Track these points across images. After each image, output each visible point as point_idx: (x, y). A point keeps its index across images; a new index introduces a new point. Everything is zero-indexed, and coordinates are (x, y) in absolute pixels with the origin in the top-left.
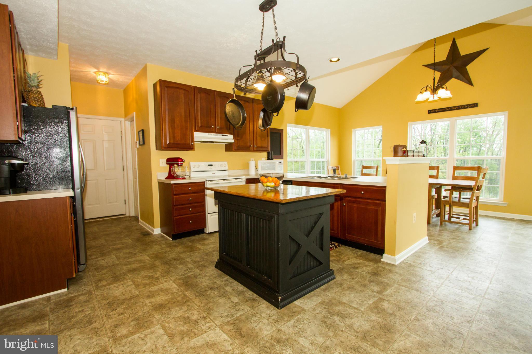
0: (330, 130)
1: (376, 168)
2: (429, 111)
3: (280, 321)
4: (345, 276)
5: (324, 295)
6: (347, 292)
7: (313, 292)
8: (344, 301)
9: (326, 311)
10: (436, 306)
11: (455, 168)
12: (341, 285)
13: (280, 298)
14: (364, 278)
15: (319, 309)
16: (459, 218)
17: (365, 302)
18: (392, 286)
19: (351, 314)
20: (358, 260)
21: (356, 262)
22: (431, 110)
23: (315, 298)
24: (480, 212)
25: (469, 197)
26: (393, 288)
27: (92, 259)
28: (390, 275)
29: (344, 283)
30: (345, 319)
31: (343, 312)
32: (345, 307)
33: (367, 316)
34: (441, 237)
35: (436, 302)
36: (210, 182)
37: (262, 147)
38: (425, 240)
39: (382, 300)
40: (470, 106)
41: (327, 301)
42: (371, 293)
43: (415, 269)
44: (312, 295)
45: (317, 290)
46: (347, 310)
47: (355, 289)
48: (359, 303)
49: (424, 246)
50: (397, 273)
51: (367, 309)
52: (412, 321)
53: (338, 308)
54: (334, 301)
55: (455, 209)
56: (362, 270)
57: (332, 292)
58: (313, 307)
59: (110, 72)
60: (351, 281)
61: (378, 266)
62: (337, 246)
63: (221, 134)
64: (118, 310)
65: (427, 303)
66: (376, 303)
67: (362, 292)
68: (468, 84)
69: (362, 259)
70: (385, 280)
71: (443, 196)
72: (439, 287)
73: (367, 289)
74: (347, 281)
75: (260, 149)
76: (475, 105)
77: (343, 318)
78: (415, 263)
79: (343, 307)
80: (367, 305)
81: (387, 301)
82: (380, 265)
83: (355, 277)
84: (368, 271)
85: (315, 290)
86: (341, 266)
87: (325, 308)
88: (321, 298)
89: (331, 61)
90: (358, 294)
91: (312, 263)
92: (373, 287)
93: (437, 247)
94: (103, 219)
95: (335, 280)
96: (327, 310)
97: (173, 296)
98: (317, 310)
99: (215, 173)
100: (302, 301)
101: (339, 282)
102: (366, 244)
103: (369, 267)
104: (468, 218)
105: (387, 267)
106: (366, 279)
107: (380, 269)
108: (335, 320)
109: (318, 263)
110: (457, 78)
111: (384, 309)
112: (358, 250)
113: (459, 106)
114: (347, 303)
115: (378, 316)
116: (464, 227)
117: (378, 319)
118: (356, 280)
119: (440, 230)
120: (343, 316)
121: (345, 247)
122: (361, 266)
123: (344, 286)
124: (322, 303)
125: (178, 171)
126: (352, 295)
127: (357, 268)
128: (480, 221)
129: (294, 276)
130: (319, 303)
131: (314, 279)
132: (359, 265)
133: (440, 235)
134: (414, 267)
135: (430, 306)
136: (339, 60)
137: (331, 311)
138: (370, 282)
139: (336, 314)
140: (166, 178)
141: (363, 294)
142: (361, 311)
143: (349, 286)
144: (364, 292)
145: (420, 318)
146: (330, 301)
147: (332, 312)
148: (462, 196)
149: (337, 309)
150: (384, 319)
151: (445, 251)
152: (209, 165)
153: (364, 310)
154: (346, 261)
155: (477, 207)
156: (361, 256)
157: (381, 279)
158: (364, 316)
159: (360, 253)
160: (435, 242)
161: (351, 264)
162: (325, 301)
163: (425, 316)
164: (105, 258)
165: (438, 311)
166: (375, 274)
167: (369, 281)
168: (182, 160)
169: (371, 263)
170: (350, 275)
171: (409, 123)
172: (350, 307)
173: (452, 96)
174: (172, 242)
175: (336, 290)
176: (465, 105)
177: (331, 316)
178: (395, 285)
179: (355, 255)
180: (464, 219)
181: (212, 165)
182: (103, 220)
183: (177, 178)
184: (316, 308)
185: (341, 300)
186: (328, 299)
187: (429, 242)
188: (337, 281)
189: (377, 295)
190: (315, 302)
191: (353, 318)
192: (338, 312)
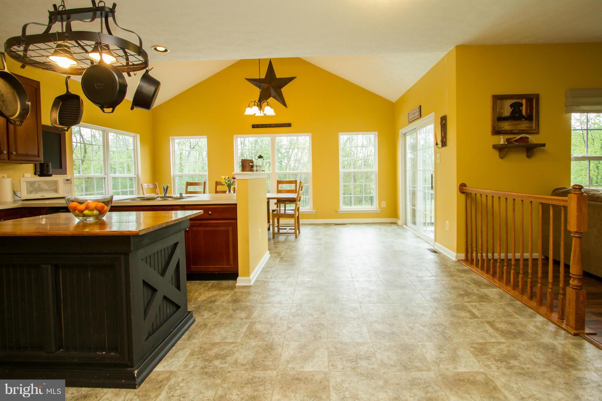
1: (203, 184)
2: (253, 125)
4: (205, 315)
5: (190, 345)
6: (216, 330)
8: (217, 341)
9: (202, 361)
10: (298, 310)
11: (279, 182)
12: (205, 325)
14: (226, 309)
15: (192, 362)
16: (286, 229)
17: (239, 332)
18: (257, 307)
19: (230, 350)
20: (211, 292)
21: (210, 295)
23: (180, 353)
24: (301, 221)
25: (294, 208)
26: (258, 308)
28: (251, 297)
29: (208, 323)
30: (227, 358)
31: (221, 353)
32: (220, 346)
33: (247, 345)
34: (277, 249)
35: (297, 306)
38: (267, 255)
39: (253, 324)
41: (196, 349)
42: (241, 321)
43: (269, 284)
44: (174, 351)
46: (224, 349)
47: (223, 324)
48: (233, 335)
50: (256, 293)
51: (244, 338)
52: (286, 331)
53: (214, 351)
54: (205, 346)
55: (283, 221)
56: (221, 302)
57: (199, 337)
58: (184, 364)
60: (215, 317)
61: (236, 292)
65: (290, 311)
66: (250, 328)
67: (231, 324)
69: (215, 290)
70: (248, 303)
71: (272, 210)
72: (294, 294)
73: (235, 319)
74: (210, 319)
77: (224, 359)
78: (267, 278)
79: (218, 348)
80: (242, 335)
81: (258, 322)
83: (216, 311)
84: (228, 300)
85: (177, 344)
86: (195, 306)
87: (198, 358)
88: (188, 350)
89: (156, 49)
90: (228, 328)
91: (168, 311)
92: (240, 314)
93: (279, 259)
95: (195, 323)
96: (202, 359)
98: (190, 365)
100: (165, 364)
101: (201, 324)
104: (294, 228)
105: (244, 290)
106: (229, 310)
107: (238, 294)
108: (216, 364)
109: (175, 309)
110: (274, 97)
111: (259, 331)
112: (207, 282)
113: (277, 124)
114: (221, 341)
115: (257, 340)
116: (291, 236)
117: (258, 343)
118: (219, 314)
119: (274, 243)
120: (222, 357)
121: (191, 282)
122: (218, 297)
123: (209, 325)
124: (192, 354)
126: (223, 331)
127: (214, 301)
128: (302, 229)
129: (150, 335)
130: (189, 356)
131: (173, 331)
132: (215, 298)
133: (276, 247)
134: (268, 282)
135: (293, 312)
136: (166, 51)
137: (207, 358)
138: (235, 310)
139: (214, 358)
141: (233, 326)
142: (239, 343)
143: (215, 323)
144: (233, 323)
145: (290, 326)
146: (201, 348)
147: (209, 359)
148: (287, 208)
149: (212, 353)
150: (264, 340)
151: (286, 261)
153: (241, 340)
154: (198, 298)
155: (298, 217)
156: (212, 287)
157: (243, 304)
158: (244, 346)
159: (210, 285)
160: (275, 255)
161: (206, 299)
162: (195, 350)
163: (294, 322)
165: (301, 314)
166: (235, 301)
167: (233, 310)
169: (227, 292)
170: (209, 311)
171: (234, 136)
172: (226, 344)
175: (201, 333)
177: (210, 363)
178: (259, 305)
179: (206, 288)
180: (290, 229)
184: (187, 364)
185: (212, 341)
186: (197, 347)
188: (198, 323)
189: (247, 321)
190: (183, 357)
191: (234, 353)
192: (215, 355)
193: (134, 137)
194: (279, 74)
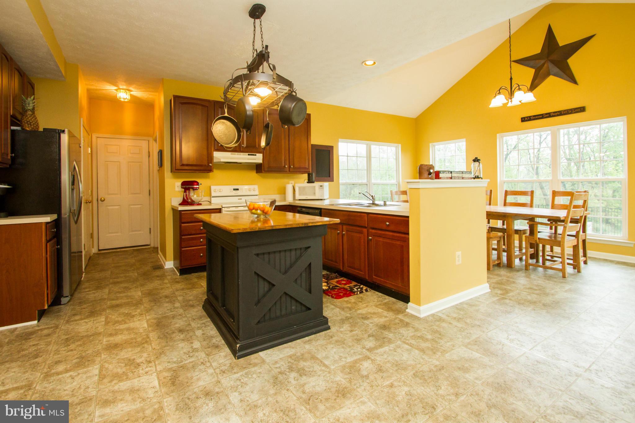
0: (400, 145)
2: (522, 118)
3: (227, 372)
7: (290, 343)
13: (238, 345)
22: (524, 118)
27: (83, 292)
36: (226, 209)
37: (300, 168)
40: (574, 110)
45: (298, 341)
49: (480, 296)
59: (131, 88)
62: (364, 291)
63: (247, 154)
64: (71, 346)
68: (571, 82)
75: (299, 170)
76: (581, 110)
82: (400, 316)
94: (124, 249)
97: (135, 336)
99: (241, 199)
102: (394, 289)
103: (384, 317)
125: (194, 196)
140: (180, 204)
152: (234, 189)
164: (97, 292)
168: (197, 184)
171: (498, 135)
173: (535, 99)
174: (178, 277)
176: (567, 110)
181: (238, 189)
182: (124, 251)
183: (192, 203)
187: (491, 292)
193: (396, 147)
194: (562, 40)
